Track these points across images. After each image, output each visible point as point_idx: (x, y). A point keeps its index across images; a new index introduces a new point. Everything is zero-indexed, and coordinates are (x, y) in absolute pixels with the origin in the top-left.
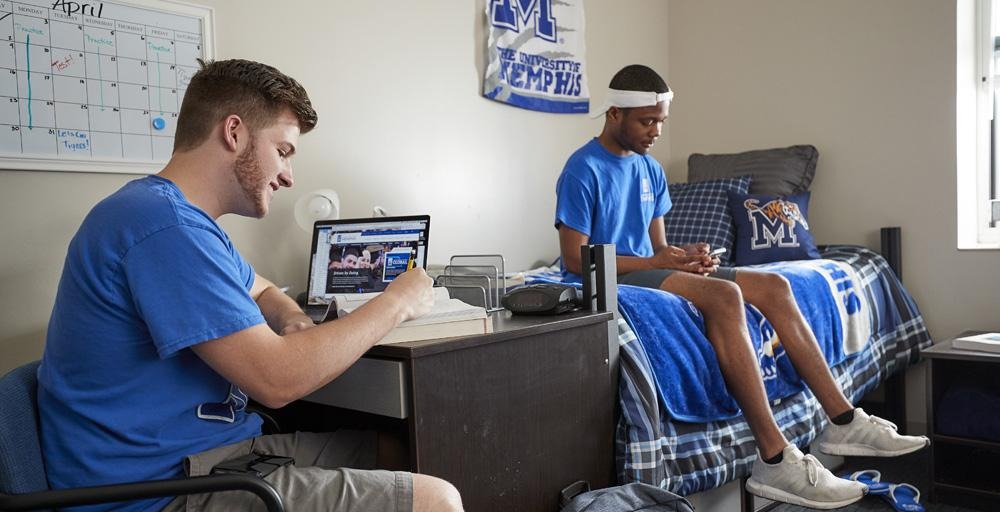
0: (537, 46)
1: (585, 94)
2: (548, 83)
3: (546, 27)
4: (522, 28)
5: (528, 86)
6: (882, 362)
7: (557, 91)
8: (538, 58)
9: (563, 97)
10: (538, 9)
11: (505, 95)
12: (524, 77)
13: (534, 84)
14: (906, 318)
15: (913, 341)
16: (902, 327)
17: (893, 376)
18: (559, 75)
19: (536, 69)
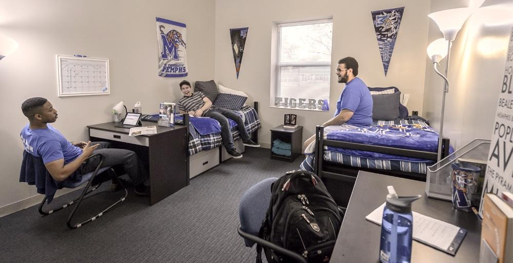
0: (173, 62)
1: (187, 71)
2: (176, 70)
3: (176, 57)
4: (169, 58)
5: (171, 72)
6: (252, 128)
7: (179, 72)
8: (174, 65)
9: (180, 73)
10: (174, 53)
11: (164, 75)
12: (170, 70)
13: (172, 71)
14: (256, 120)
15: (258, 124)
16: (256, 122)
17: (254, 132)
18: (180, 68)
19: (173, 68)
